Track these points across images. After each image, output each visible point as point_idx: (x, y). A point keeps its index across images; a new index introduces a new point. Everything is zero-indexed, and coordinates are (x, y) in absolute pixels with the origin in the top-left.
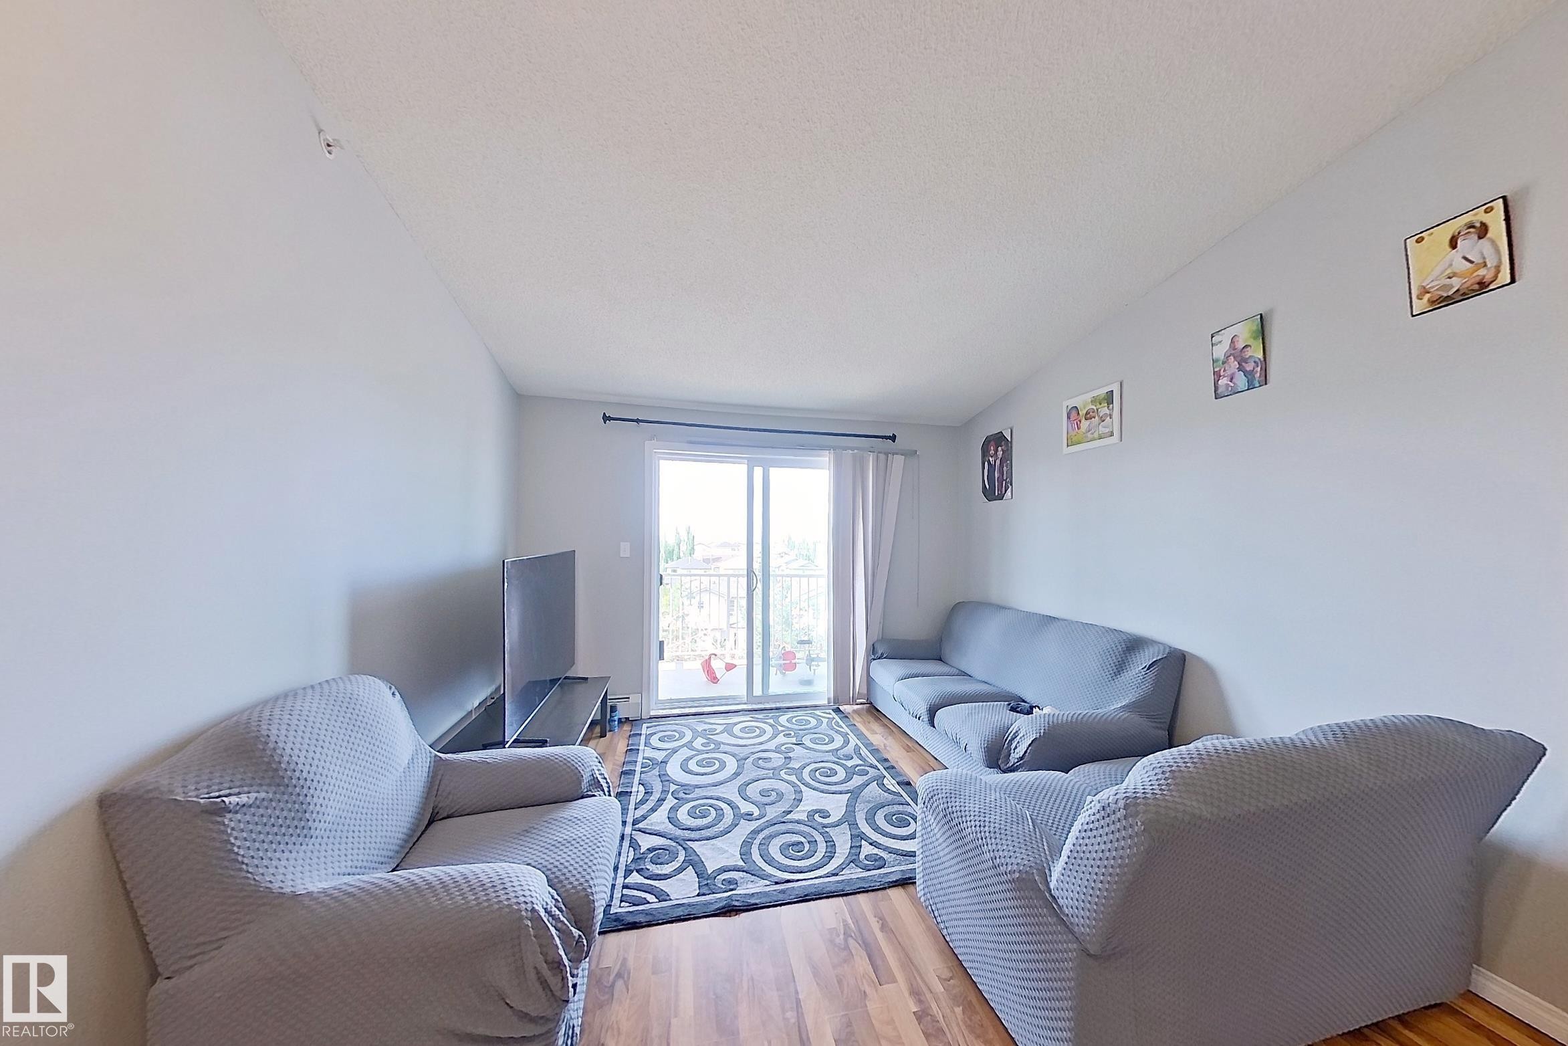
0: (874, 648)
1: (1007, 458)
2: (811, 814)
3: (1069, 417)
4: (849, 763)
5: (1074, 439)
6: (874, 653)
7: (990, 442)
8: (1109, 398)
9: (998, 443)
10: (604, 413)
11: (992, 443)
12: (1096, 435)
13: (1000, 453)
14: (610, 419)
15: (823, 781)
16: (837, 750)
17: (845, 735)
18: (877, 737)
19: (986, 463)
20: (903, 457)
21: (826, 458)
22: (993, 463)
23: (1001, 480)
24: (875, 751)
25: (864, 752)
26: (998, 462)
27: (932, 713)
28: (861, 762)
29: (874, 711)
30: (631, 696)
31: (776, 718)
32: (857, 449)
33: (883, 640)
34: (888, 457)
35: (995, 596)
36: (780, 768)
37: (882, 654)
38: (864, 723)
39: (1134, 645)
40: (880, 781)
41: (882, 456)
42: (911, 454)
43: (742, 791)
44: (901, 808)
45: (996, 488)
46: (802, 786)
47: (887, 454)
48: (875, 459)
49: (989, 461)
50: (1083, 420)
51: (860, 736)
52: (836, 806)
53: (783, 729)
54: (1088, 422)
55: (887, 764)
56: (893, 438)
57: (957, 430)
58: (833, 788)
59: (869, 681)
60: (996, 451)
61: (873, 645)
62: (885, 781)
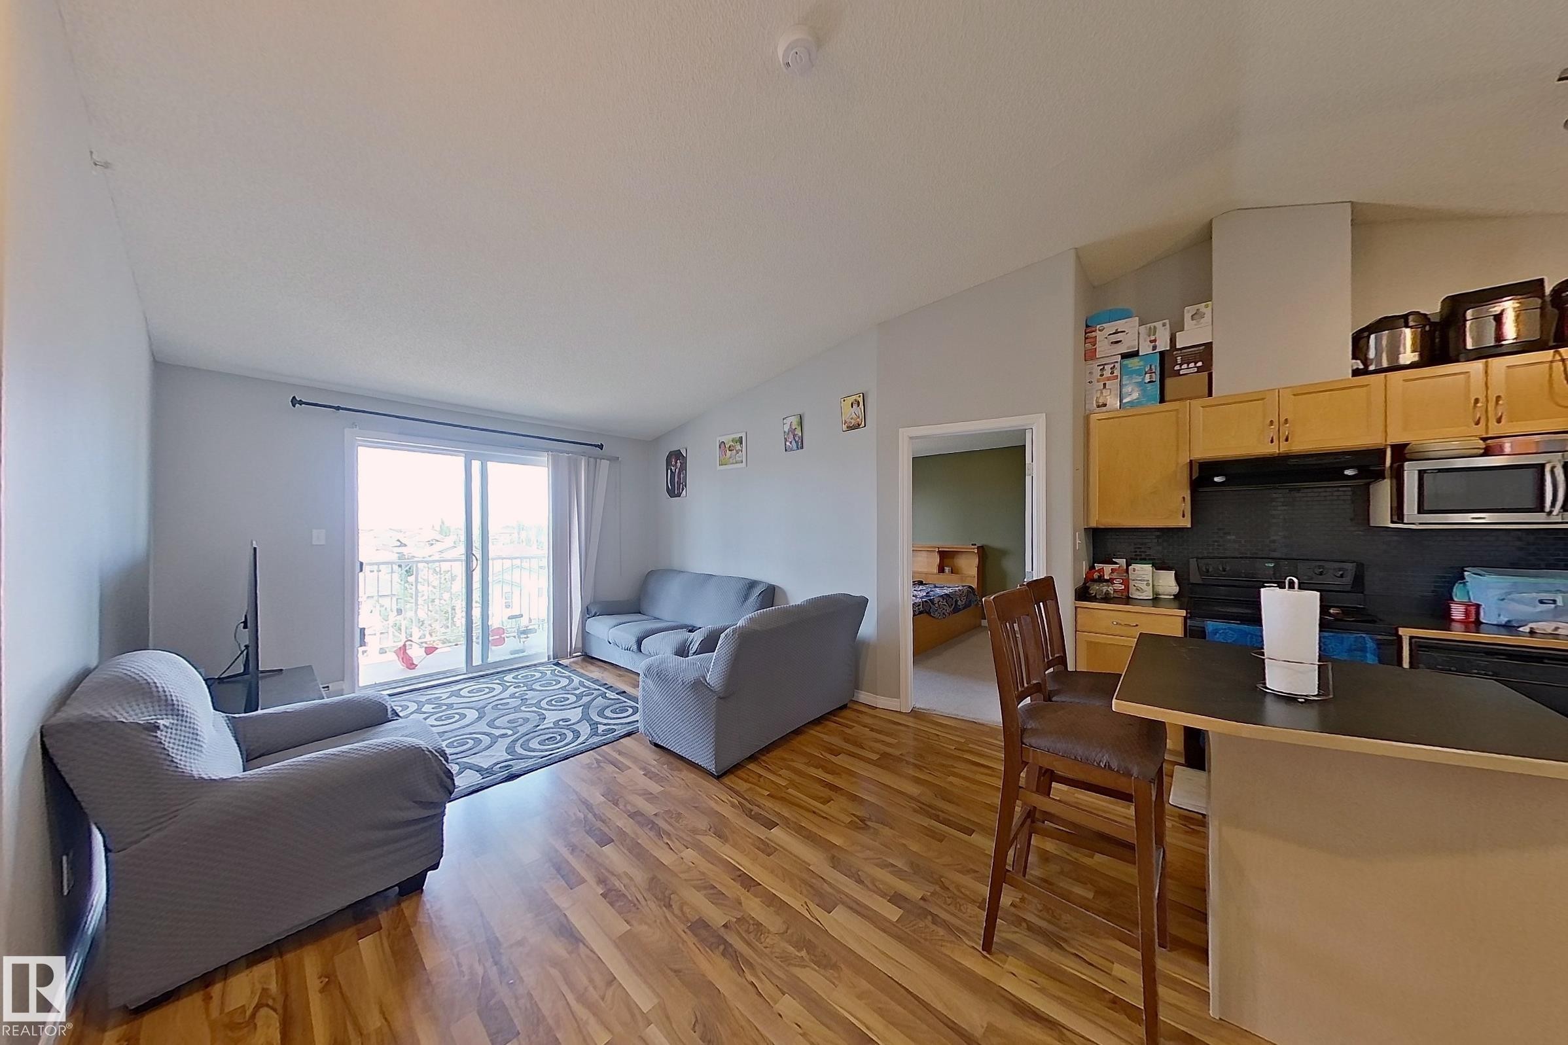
0: (588, 609)
1: (683, 468)
2: (556, 723)
3: (720, 447)
4: (577, 692)
5: (723, 461)
6: (587, 613)
7: (672, 455)
8: (740, 441)
9: (677, 458)
10: (294, 397)
11: (674, 456)
12: (734, 461)
13: (679, 464)
14: (301, 403)
15: (560, 704)
16: (565, 686)
17: (568, 678)
18: (595, 673)
19: (669, 471)
20: (608, 462)
21: (544, 458)
22: (674, 471)
23: (679, 483)
24: (595, 681)
25: (587, 683)
26: (677, 470)
27: (639, 643)
28: (587, 689)
29: (589, 658)
30: (330, 685)
31: (502, 679)
32: (572, 453)
33: (594, 602)
34: (596, 461)
35: (676, 565)
36: (520, 705)
37: (596, 613)
38: (583, 668)
39: (752, 584)
40: (604, 696)
41: (592, 460)
42: (614, 459)
43: (491, 724)
44: (621, 705)
45: (675, 489)
46: (543, 712)
47: (596, 459)
48: (587, 464)
49: (671, 469)
50: (728, 451)
51: (581, 675)
52: (575, 715)
53: (511, 684)
54: (730, 452)
55: (607, 686)
56: (601, 447)
57: (646, 443)
58: (569, 707)
59: (585, 635)
60: (676, 463)
61: (587, 607)
62: (607, 695)
